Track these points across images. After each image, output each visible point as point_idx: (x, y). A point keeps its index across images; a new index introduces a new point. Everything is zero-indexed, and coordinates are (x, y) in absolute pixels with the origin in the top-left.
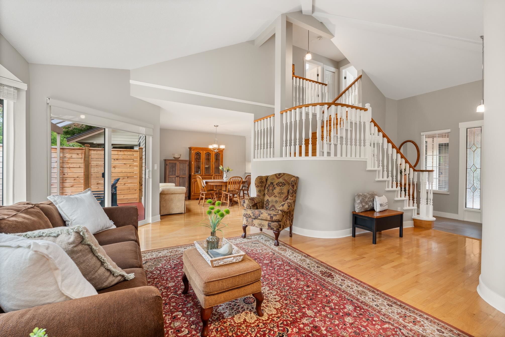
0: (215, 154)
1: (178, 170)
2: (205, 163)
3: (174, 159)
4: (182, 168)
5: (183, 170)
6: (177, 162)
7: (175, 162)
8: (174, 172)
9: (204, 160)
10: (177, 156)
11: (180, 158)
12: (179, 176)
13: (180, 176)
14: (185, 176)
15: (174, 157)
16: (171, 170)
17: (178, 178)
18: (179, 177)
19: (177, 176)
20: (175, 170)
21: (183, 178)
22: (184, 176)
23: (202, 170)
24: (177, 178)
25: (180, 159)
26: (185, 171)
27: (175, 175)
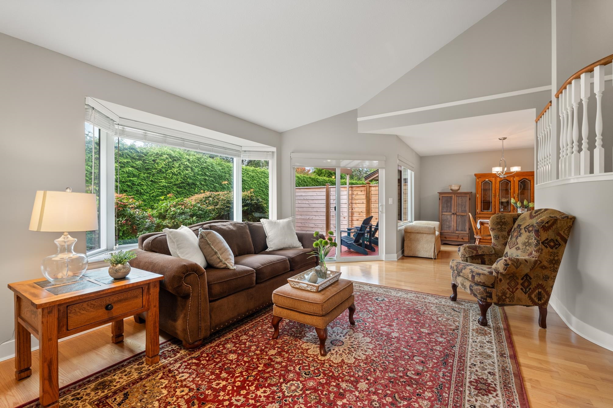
0: (519, 181)
1: (455, 206)
2: (499, 195)
3: (451, 191)
4: (460, 202)
5: (462, 206)
6: (453, 195)
7: (450, 195)
8: (449, 209)
9: (497, 191)
10: (455, 188)
11: (459, 189)
12: (456, 214)
13: (457, 214)
14: (466, 214)
15: (451, 190)
16: (445, 205)
17: (455, 215)
18: (457, 215)
19: (453, 214)
20: (451, 205)
21: (463, 216)
22: (463, 214)
23: (495, 205)
24: (453, 216)
25: (459, 191)
26: (465, 207)
27: (450, 212)
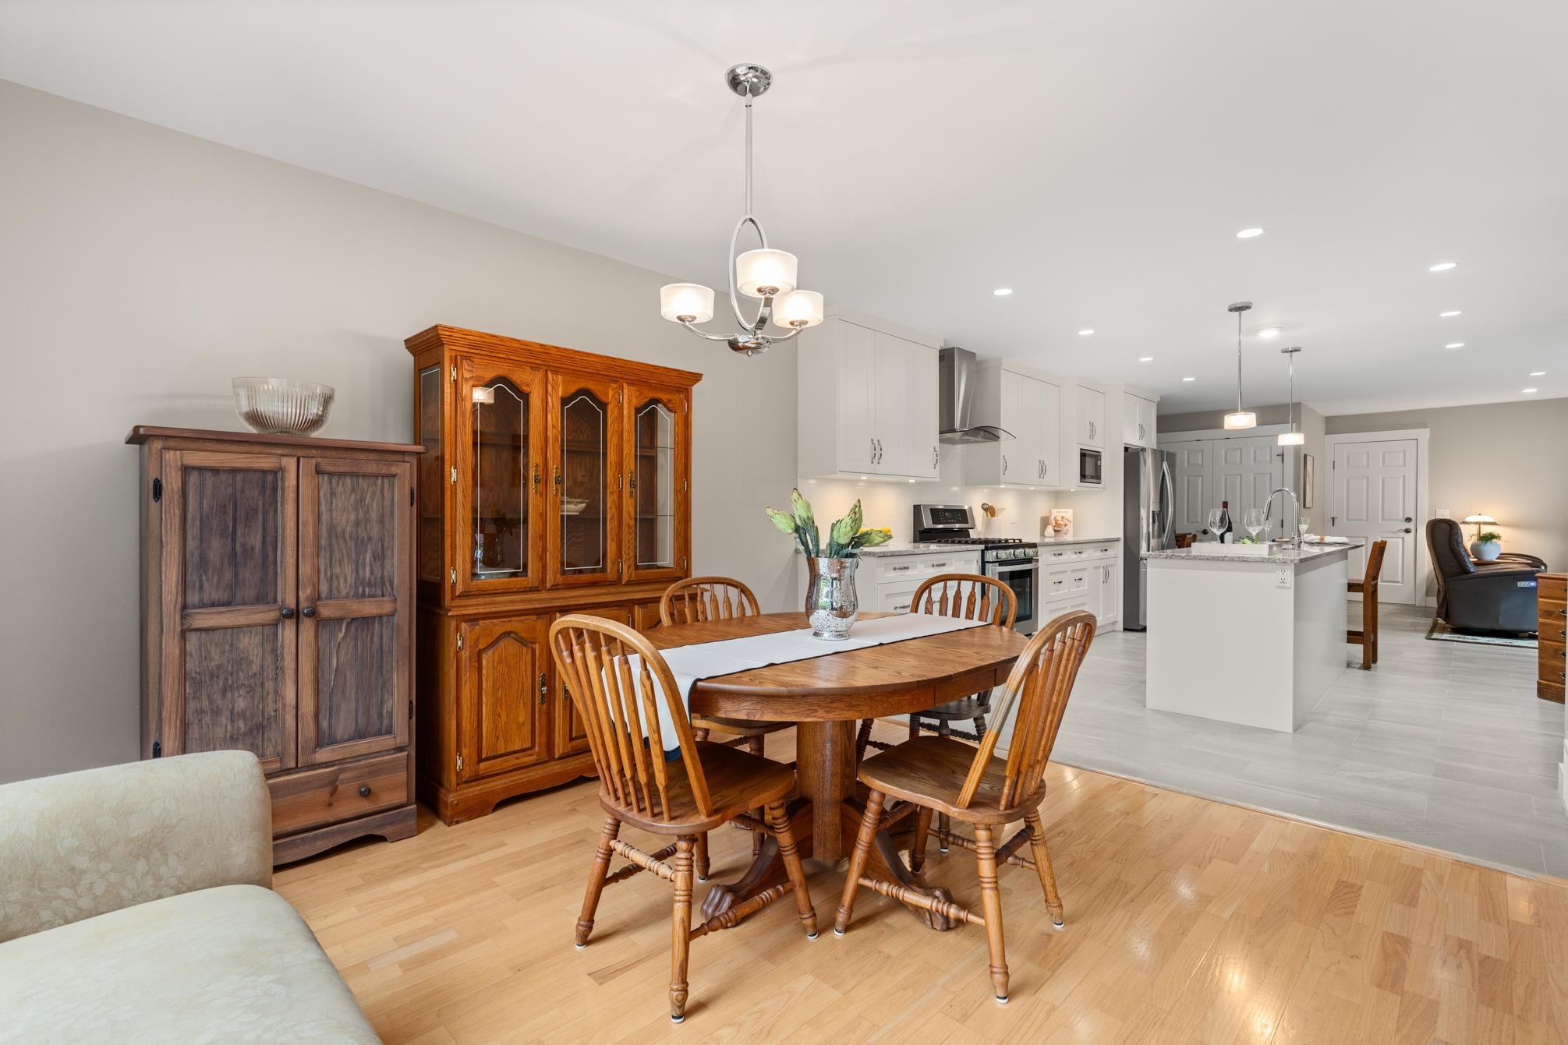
0: (638, 410)
1: (307, 549)
2: (560, 481)
3: (252, 430)
4: (345, 520)
5: (361, 544)
6: (290, 464)
7: (265, 462)
8: (247, 574)
9: (553, 451)
10: (281, 409)
11: (317, 422)
12: (313, 614)
13: (325, 611)
14: (387, 608)
15: (254, 418)
16: (216, 548)
17: (308, 627)
18: (321, 622)
19: (295, 615)
20: (271, 541)
21: (367, 621)
22: (369, 608)
23: (543, 537)
24: (287, 632)
25: (317, 434)
26: (380, 557)
27: (263, 598)
